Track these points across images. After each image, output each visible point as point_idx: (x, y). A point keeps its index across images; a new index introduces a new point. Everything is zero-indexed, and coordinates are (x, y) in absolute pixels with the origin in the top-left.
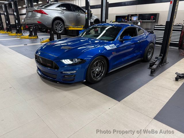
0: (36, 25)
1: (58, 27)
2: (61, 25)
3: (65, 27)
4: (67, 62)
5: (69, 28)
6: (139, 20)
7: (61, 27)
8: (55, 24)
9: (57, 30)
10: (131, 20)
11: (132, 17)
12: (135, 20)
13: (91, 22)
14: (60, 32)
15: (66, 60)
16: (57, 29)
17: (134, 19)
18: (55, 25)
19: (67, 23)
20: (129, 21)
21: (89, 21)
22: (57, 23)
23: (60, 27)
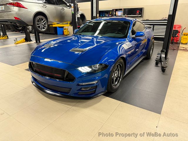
0: (12, 22)
1: (40, 24)
2: (44, 21)
3: (49, 23)
4: (85, 69)
5: (52, 25)
6: (124, 14)
7: (45, 24)
8: (36, 20)
9: (39, 28)
10: (115, 15)
11: (116, 12)
12: (120, 15)
13: (78, 18)
14: (43, 30)
15: (83, 68)
16: (40, 26)
17: (119, 13)
18: (37, 22)
19: (50, 19)
20: (113, 16)
21: (76, 16)
22: (40, 19)
23: (43, 24)
